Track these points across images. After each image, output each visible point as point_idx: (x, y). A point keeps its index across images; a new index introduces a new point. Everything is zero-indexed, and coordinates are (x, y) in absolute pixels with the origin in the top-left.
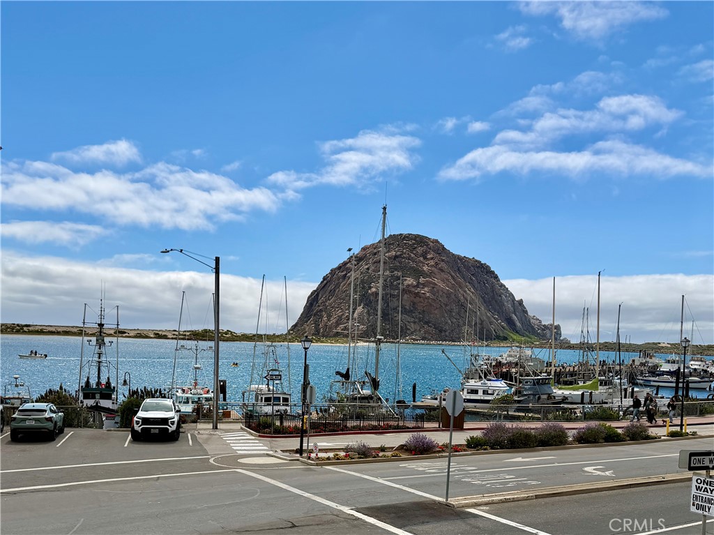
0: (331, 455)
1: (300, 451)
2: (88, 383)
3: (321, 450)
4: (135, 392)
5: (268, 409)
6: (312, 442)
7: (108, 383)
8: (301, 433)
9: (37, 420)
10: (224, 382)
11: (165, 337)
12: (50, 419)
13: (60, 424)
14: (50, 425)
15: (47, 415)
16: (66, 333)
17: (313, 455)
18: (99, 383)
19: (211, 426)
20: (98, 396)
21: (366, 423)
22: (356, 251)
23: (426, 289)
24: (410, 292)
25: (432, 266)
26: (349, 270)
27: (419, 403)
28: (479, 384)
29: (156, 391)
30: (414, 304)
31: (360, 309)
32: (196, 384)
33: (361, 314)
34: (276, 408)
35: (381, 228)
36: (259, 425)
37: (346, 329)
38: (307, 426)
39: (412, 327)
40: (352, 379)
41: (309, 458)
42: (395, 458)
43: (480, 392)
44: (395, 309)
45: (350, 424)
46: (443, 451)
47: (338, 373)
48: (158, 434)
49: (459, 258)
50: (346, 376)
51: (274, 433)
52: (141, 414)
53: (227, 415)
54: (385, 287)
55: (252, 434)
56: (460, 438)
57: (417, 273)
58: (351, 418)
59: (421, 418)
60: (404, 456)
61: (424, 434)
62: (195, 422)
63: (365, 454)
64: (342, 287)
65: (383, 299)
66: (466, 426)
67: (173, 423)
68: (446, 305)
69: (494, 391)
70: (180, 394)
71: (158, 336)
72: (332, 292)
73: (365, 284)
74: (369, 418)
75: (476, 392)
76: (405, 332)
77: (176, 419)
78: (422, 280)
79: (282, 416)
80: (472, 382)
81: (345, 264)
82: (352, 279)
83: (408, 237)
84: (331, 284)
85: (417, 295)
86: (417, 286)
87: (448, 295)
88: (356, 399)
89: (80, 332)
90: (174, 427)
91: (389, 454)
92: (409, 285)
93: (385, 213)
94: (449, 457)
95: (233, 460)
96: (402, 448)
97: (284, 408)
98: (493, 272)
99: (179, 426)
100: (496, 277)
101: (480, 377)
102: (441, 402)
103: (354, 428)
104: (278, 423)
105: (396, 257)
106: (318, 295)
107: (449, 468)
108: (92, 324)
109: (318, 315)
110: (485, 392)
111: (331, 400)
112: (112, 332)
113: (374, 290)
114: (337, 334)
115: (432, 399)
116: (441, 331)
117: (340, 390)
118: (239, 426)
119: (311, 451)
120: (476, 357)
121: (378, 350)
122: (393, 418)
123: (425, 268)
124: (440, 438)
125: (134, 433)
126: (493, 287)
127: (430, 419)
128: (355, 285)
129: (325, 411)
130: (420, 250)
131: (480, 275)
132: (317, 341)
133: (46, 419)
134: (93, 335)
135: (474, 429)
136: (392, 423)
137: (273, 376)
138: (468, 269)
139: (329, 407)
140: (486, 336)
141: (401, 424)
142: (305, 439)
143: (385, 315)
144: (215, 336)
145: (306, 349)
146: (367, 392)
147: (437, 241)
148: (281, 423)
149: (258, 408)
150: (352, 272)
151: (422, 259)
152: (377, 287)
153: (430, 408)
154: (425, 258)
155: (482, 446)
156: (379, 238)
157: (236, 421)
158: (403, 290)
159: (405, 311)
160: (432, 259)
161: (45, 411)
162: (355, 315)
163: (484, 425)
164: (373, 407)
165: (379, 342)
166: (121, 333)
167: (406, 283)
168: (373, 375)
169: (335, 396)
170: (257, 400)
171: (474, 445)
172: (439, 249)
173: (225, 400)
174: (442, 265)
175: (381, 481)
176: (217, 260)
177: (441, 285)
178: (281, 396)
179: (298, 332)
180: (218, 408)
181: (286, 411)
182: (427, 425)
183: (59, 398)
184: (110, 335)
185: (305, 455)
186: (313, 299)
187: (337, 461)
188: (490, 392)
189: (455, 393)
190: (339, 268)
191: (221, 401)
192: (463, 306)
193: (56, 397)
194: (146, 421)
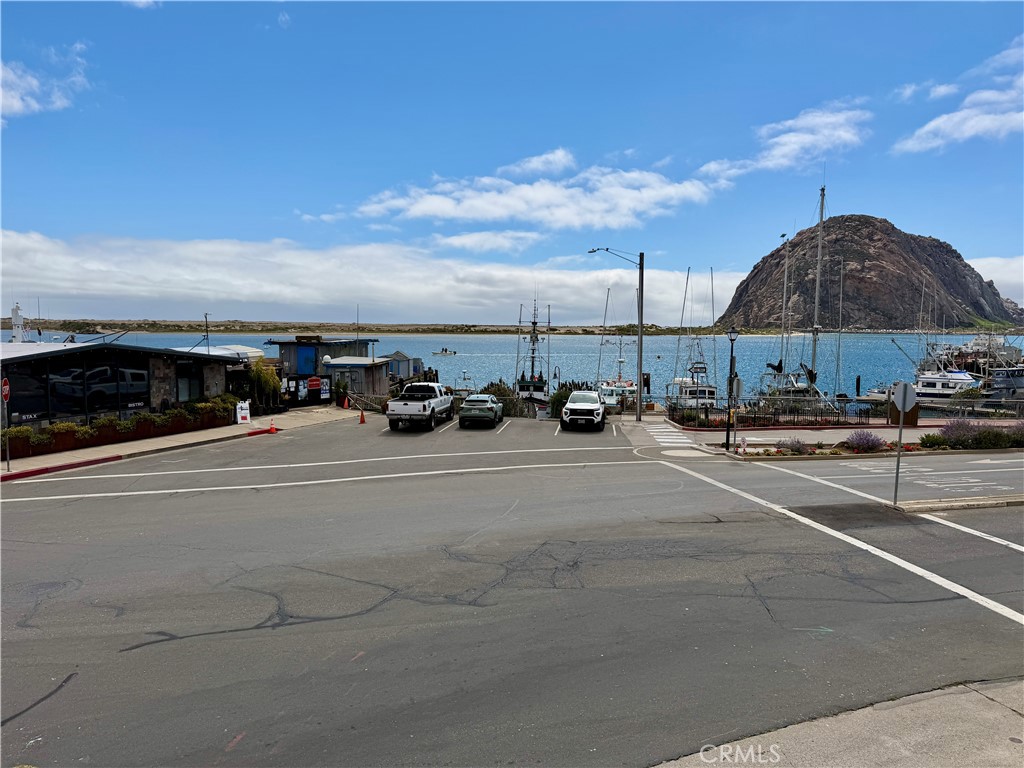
0: (761, 450)
1: (727, 445)
2: (523, 376)
3: (749, 445)
4: (564, 385)
5: (692, 402)
6: (739, 437)
7: (541, 376)
8: (728, 427)
9: (480, 409)
10: (648, 375)
11: (592, 333)
12: (491, 409)
13: (499, 413)
14: (491, 414)
15: (489, 405)
16: (506, 332)
17: (740, 450)
18: (532, 377)
19: (634, 418)
20: (532, 388)
21: (801, 418)
22: (791, 236)
23: (873, 273)
24: (854, 277)
25: (879, 248)
26: (782, 257)
27: (863, 397)
28: (937, 376)
29: (583, 384)
30: (858, 289)
31: (795, 298)
32: (620, 377)
33: (797, 303)
34: (701, 401)
35: (818, 210)
36: (683, 417)
37: (779, 318)
38: (734, 420)
39: (856, 315)
40: (786, 370)
41: (736, 453)
42: (835, 456)
43: (939, 386)
44: (836, 296)
45: (782, 419)
46: (892, 450)
47: (769, 365)
48: (585, 425)
49: (913, 237)
50: (779, 368)
51: (699, 426)
52: (569, 405)
53: (650, 407)
54: (823, 273)
55: (675, 427)
56: (912, 436)
57: (862, 256)
58: (784, 413)
59: (866, 413)
60: (845, 454)
61: (869, 430)
62: (619, 413)
63: (799, 451)
64: (776, 274)
65: (821, 286)
66: (920, 423)
67: (598, 414)
68: (897, 290)
69: (956, 384)
70: (604, 387)
71: (586, 332)
72: (764, 282)
73: (800, 271)
74: (804, 413)
75: (933, 385)
76: (847, 321)
77: (601, 411)
78: (867, 263)
79: (707, 410)
80: (928, 374)
81: (778, 250)
82: (786, 266)
83: (851, 218)
84: (762, 273)
85: (862, 280)
86: (862, 270)
87: (899, 278)
88: (789, 392)
89: (518, 331)
90: (599, 419)
91: (828, 451)
92: (852, 270)
93: (823, 195)
94: (899, 457)
95: (657, 451)
96: (843, 445)
97: (710, 401)
98: (955, 251)
99: (604, 418)
100: (959, 257)
101: (939, 369)
102: (889, 396)
103: (787, 423)
104: (703, 416)
105: (837, 240)
106: (748, 285)
107: (898, 469)
108: (527, 324)
109: (749, 305)
110: (945, 386)
111: (762, 393)
112: (545, 329)
113: (811, 276)
114: (769, 325)
115: (879, 392)
116: (890, 319)
117: (771, 383)
118: (662, 418)
119: (739, 446)
120: (933, 346)
121: (815, 341)
122: (832, 413)
123: (872, 251)
124: (889, 436)
125: (563, 423)
126: (955, 268)
127: (876, 416)
128: (790, 272)
129: (755, 404)
130: (865, 231)
131: (941, 257)
132: (746, 333)
133: (488, 408)
134: (528, 333)
135: (931, 427)
136: (830, 418)
137: (698, 369)
138: (924, 249)
139: (759, 400)
140: (946, 322)
141: (842, 419)
142: (732, 434)
143: (823, 303)
144: (639, 330)
145: (732, 340)
146: (802, 385)
147: (885, 221)
148: (707, 416)
149: (683, 402)
150: (786, 259)
151: (867, 241)
152: (815, 274)
153: (877, 403)
154: (871, 240)
155: (939, 445)
156: (817, 221)
157: (660, 414)
158: (846, 275)
159: (847, 298)
160: (879, 240)
161: (487, 401)
162: (790, 304)
163: (944, 422)
164: (809, 401)
165: (816, 332)
166: (553, 330)
167: (848, 268)
168: (810, 368)
169: (766, 390)
170: (681, 393)
171: (929, 444)
172: (888, 229)
173: (648, 392)
174: (892, 246)
175: (817, 480)
176: (642, 255)
177: (891, 268)
178: (707, 390)
179: (725, 324)
180: (641, 401)
181: (712, 405)
182: (872, 421)
183: (499, 390)
184: (543, 333)
185: (731, 449)
186: (743, 289)
187: (767, 456)
188: (951, 385)
189: (906, 386)
190: (772, 255)
191: (645, 395)
192: (918, 290)
193: (495, 389)
194: (573, 412)
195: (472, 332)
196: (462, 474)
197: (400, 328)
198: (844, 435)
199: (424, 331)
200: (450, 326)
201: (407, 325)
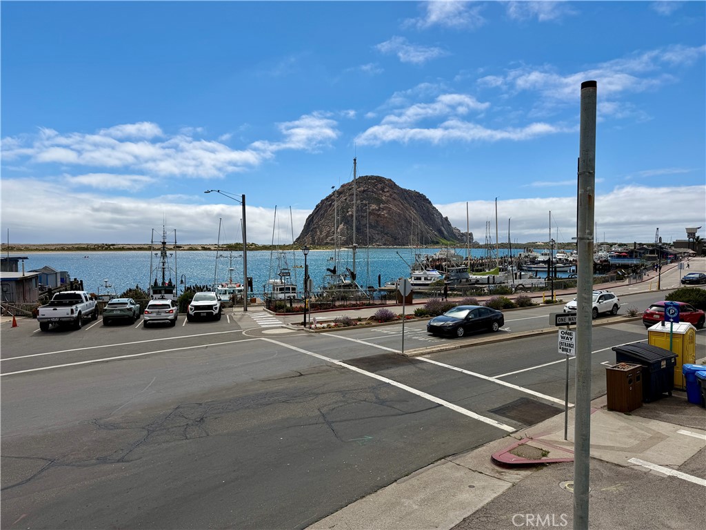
0: (325, 325)
1: (304, 324)
2: (156, 283)
3: (318, 322)
4: (189, 288)
5: (281, 296)
6: (312, 317)
7: (170, 282)
8: (305, 311)
9: (121, 310)
10: (251, 279)
11: (209, 249)
12: (130, 309)
13: (137, 312)
14: (131, 313)
15: (128, 307)
16: (140, 249)
18: (163, 283)
19: (242, 309)
20: (163, 292)
21: (348, 303)
22: (337, 188)
23: (385, 212)
24: (374, 214)
25: (388, 196)
26: (333, 201)
27: (383, 288)
28: (422, 273)
29: (204, 287)
30: (377, 221)
31: (341, 226)
32: (231, 281)
33: (342, 229)
34: (287, 295)
35: (353, 173)
36: (276, 307)
37: (332, 239)
38: (309, 306)
39: (377, 237)
40: (338, 273)
41: (310, 328)
42: (368, 326)
43: (423, 279)
44: (365, 225)
45: (337, 303)
46: (400, 319)
47: (328, 270)
48: (207, 316)
49: (405, 190)
50: (334, 271)
51: (286, 312)
52: (194, 303)
53: (254, 301)
54: (357, 211)
55: (271, 314)
56: (410, 310)
57: (379, 201)
58: (338, 300)
59: (384, 298)
60: (374, 324)
61: (387, 308)
62: (231, 307)
63: (348, 324)
64: (329, 212)
65: (356, 219)
66: (413, 303)
67: (216, 308)
68: (398, 222)
69: (432, 277)
70: (220, 288)
71: (204, 249)
72: (323, 216)
73: (344, 210)
74: (350, 299)
75: (420, 279)
76: (372, 241)
77: (218, 306)
78: (382, 206)
79: (291, 300)
80: (417, 272)
81: (330, 196)
82: (335, 206)
83: (372, 178)
84: (322, 210)
85: (379, 215)
86: (379, 210)
87: (399, 215)
88: (340, 286)
89: (150, 248)
90: (217, 311)
91: (364, 323)
92: (373, 210)
93: (355, 163)
94: (403, 323)
95: (259, 332)
96: (372, 318)
97: (293, 294)
98: (428, 200)
99: (220, 310)
100: (430, 203)
101: (422, 269)
102: (397, 287)
103: (340, 306)
104: (289, 305)
105: (364, 191)
106: (313, 217)
107: (403, 331)
108: (158, 242)
109: (314, 231)
110: (426, 279)
111: (325, 288)
112: (172, 247)
113: (350, 213)
114: (327, 243)
115: (391, 284)
116: (395, 239)
117: (330, 281)
118: (262, 308)
119: (312, 323)
120: (419, 256)
121: (354, 254)
122: (366, 299)
123: (384, 198)
124: (397, 311)
125: (189, 317)
126: (428, 209)
127: (390, 298)
128: (338, 210)
129: (321, 295)
130: (379, 186)
131: (420, 202)
132: (313, 249)
133: (128, 309)
134: (159, 249)
135: (419, 304)
136: (364, 302)
137: (284, 274)
138: (411, 198)
139: (323, 293)
140: (425, 241)
141: (371, 302)
142: (307, 315)
143: (358, 229)
144: (244, 247)
145: (305, 255)
146: (348, 281)
147: (390, 180)
148: (291, 305)
149: (275, 296)
150: (335, 202)
151: (381, 192)
152: (352, 211)
153: (391, 291)
154: (383, 191)
155: (424, 315)
156: (352, 179)
157: (260, 305)
158: (370, 212)
159: (371, 227)
160: (388, 191)
161: (127, 304)
162: (339, 230)
163: (426, 300)
164: (352, 292)
165: (355, 248)
166: (178, 247)
167: (371, 208)
168: (352, 270)
169: (327, 285)
170: (274, 290)
171: (419, 314)
172: (392, 185)
173: (252, 291)
174: (395, 195)
175: (359, 341)
176: (244, 196)
177: (395, 209)
178: (291, 287)
179: (301, 243)
180: (247, 297)
181: (294, 297)
182: (388, 302)
183: (136, 294)
184: (170, 249)
185: (307, 326)
186: (310, 220)
187: (329, 329)
188: (429, 278)
189: (405, 280)
190: (327, 199)
191: (249, 292)
192: (409, 222)
193: (134, 294)
194: (197, 308)
195: (111, 250)
196: (107, 361)
197: (47, 247)
198: (372, 312)
199: (69, 249)
200: (92, 245)
201: (53, 245)
